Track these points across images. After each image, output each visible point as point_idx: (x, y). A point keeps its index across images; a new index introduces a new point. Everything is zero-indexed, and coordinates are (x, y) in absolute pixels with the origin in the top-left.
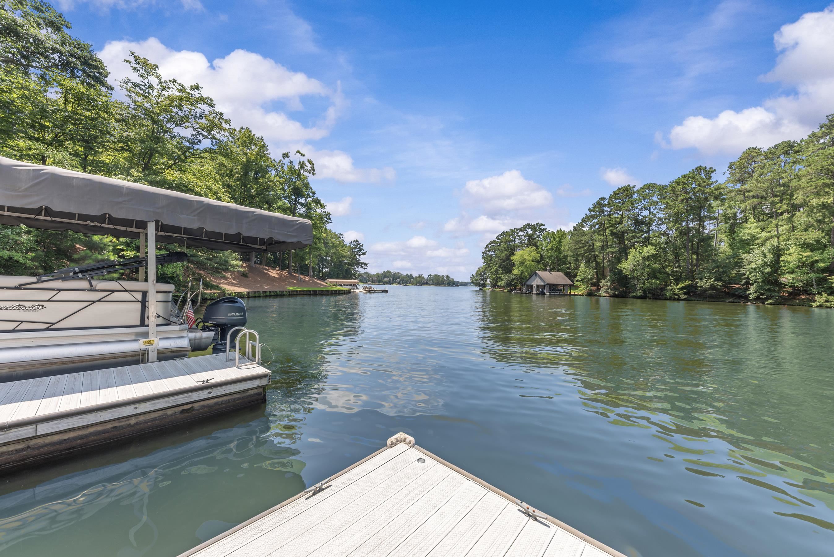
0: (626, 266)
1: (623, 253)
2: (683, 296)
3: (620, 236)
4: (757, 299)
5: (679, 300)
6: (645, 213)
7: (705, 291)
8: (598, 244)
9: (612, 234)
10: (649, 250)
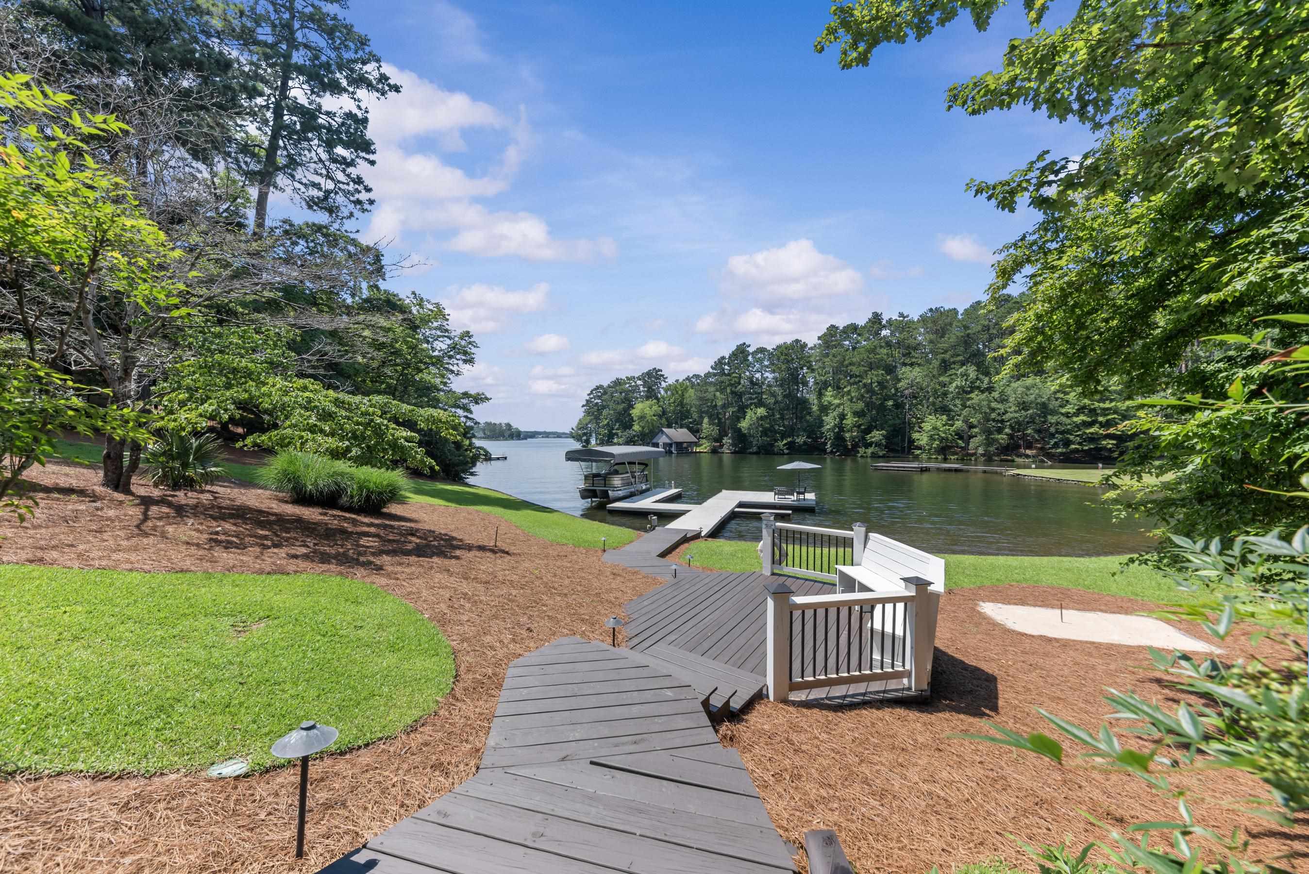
0: (744, 425)
1: (742, 411)
2: (786, 451)
3: (739, 395)
4: (832, 452)
5: (784, 454)
6: (758, 375)
7: (800, 446)
8: (720, 403)
9: (732, 392)
10: (761, 411)
